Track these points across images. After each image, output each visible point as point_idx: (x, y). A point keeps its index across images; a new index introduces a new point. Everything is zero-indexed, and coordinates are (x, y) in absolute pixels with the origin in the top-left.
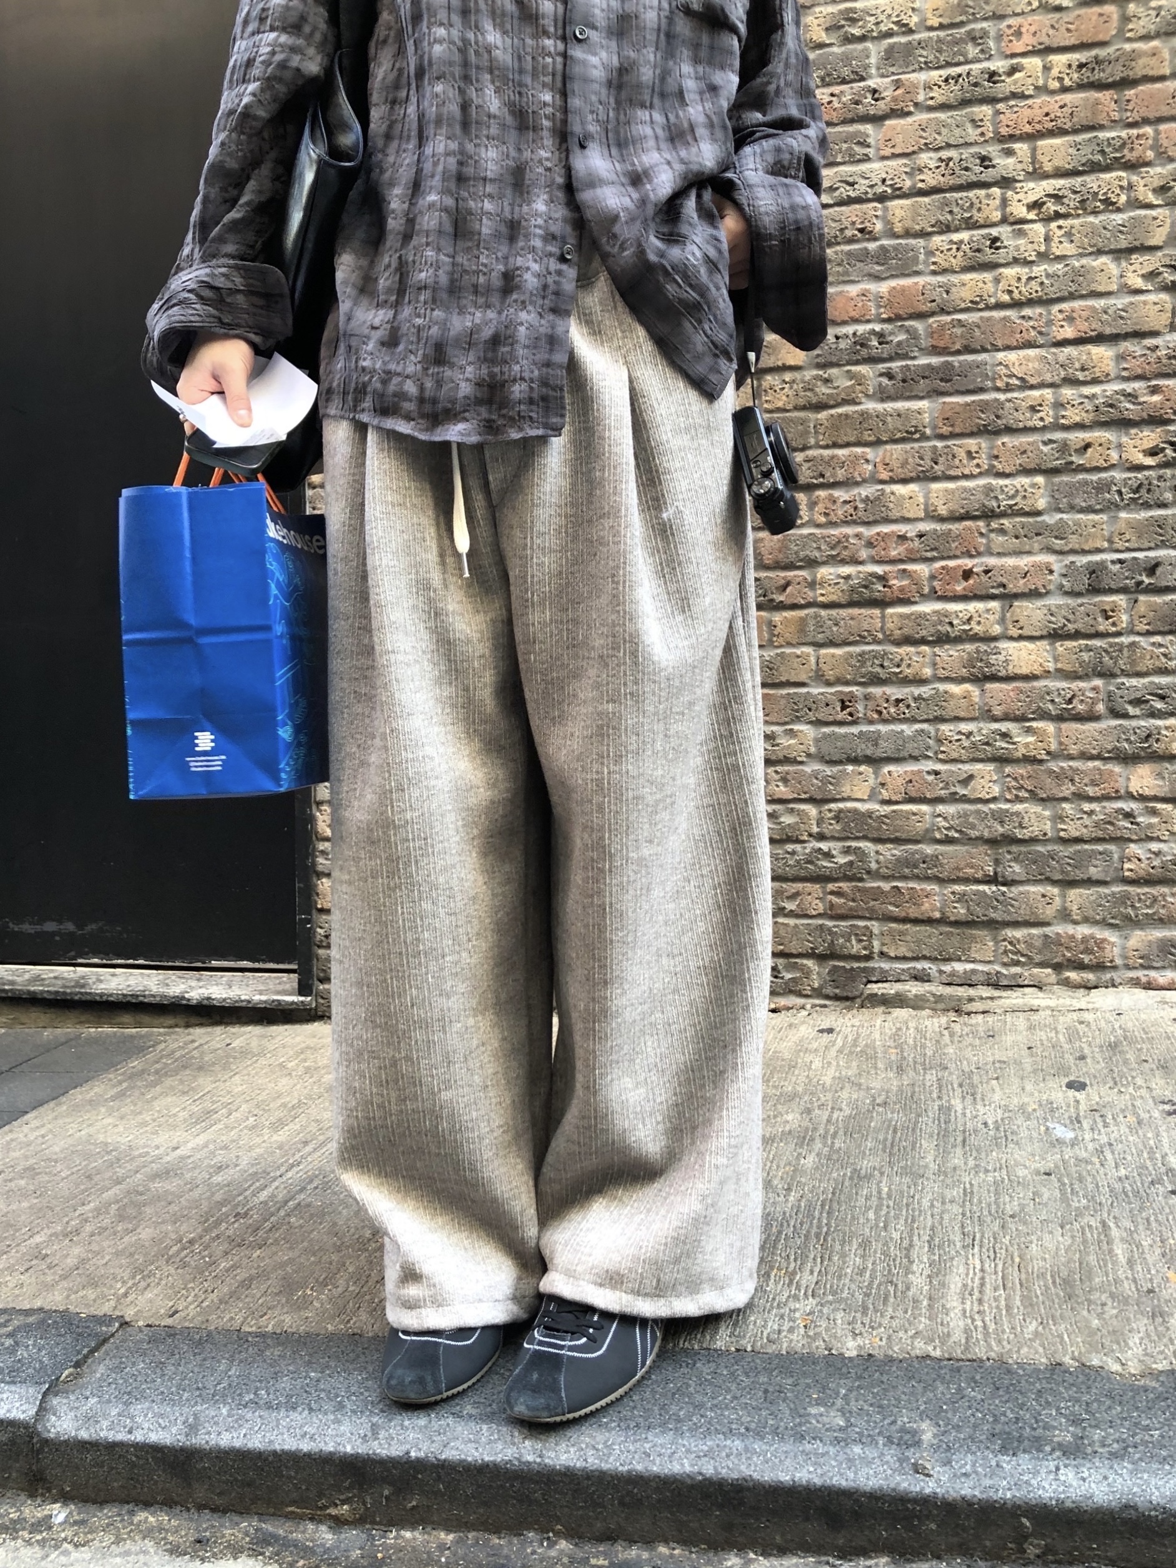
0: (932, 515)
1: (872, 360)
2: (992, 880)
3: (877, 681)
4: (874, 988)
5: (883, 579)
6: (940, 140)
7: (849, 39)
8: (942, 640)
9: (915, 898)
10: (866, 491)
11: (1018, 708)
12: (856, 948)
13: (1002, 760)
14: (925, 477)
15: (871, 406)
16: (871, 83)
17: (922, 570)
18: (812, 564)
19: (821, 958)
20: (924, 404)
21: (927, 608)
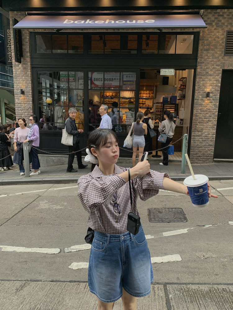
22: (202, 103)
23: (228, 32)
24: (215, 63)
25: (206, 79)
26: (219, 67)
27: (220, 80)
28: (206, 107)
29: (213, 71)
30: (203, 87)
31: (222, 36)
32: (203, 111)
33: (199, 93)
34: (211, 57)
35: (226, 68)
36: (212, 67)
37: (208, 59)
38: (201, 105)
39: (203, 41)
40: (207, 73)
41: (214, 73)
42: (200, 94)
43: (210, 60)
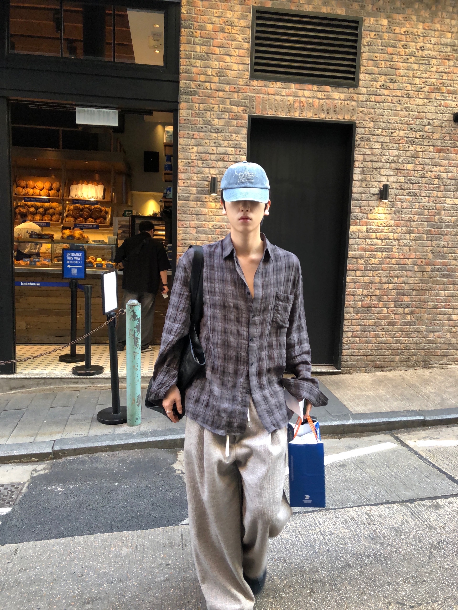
0: (445, 296)
1: (439, 272)
2: (447, 349)
3: (435, 320)
4: (431, 366)
5: (438, 305)
6: (452, 240)
7: (441, 222)
8: (445, 314)
9: (437, 352)
10: (436, 291)
11: (453, 325)
12: (428, 360)
13: (450, 332)
14: (445, 290)
15: (438, 279)
16: (443, 229)
17: (443, 304)
18: (428, 302)
19: (423, 361)
20: (445, 279)
21: (443, 310)
22: (198, 209)
23: (258, 12)
24: (227, 96)
25: (208, 141)
26: (240, 109)
27: (244, 144)
28: (212, 220)
29: (223, 119)
30: (200, 163)
31: (242, 21)
32: (205, 233)
33: (188, 179)
34: (216, 79)
35: (258, 113)
36: (221, 106)
37: (208, 84)
38: (197, 215)
39: (189, 30)
40: (208, 123)
41: (228, 124)
42: (193, 182)
43: (213, 86)
